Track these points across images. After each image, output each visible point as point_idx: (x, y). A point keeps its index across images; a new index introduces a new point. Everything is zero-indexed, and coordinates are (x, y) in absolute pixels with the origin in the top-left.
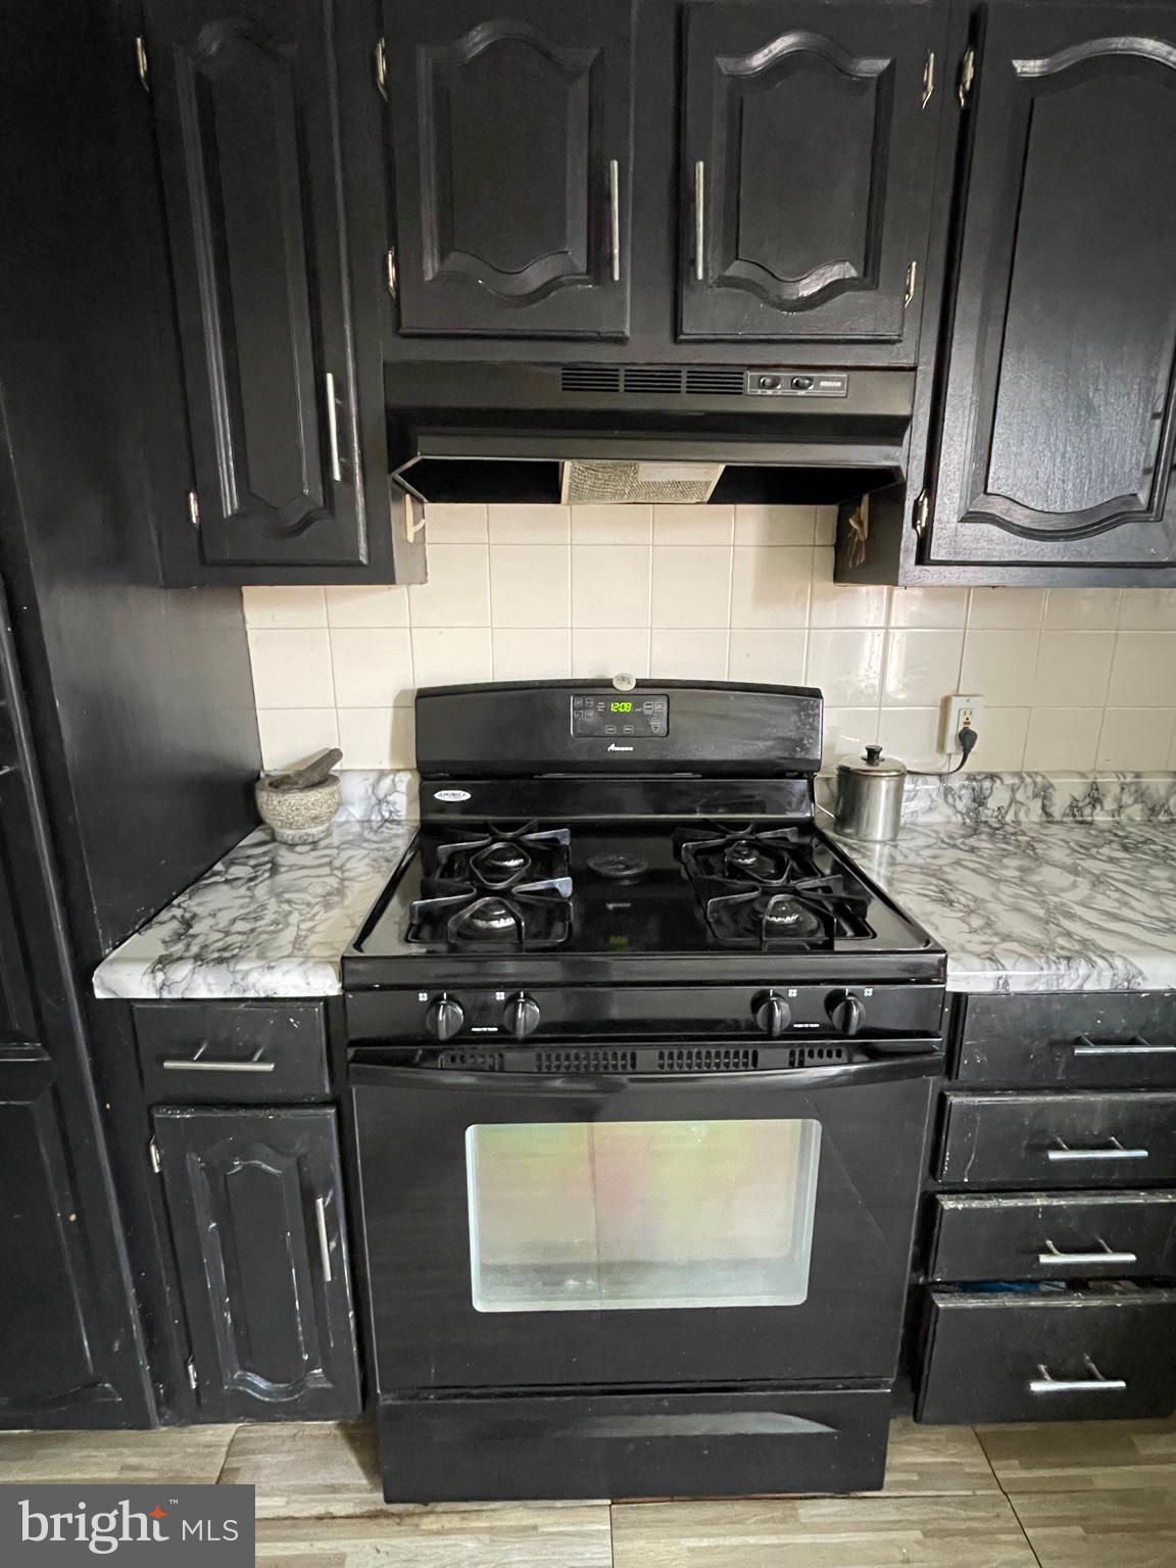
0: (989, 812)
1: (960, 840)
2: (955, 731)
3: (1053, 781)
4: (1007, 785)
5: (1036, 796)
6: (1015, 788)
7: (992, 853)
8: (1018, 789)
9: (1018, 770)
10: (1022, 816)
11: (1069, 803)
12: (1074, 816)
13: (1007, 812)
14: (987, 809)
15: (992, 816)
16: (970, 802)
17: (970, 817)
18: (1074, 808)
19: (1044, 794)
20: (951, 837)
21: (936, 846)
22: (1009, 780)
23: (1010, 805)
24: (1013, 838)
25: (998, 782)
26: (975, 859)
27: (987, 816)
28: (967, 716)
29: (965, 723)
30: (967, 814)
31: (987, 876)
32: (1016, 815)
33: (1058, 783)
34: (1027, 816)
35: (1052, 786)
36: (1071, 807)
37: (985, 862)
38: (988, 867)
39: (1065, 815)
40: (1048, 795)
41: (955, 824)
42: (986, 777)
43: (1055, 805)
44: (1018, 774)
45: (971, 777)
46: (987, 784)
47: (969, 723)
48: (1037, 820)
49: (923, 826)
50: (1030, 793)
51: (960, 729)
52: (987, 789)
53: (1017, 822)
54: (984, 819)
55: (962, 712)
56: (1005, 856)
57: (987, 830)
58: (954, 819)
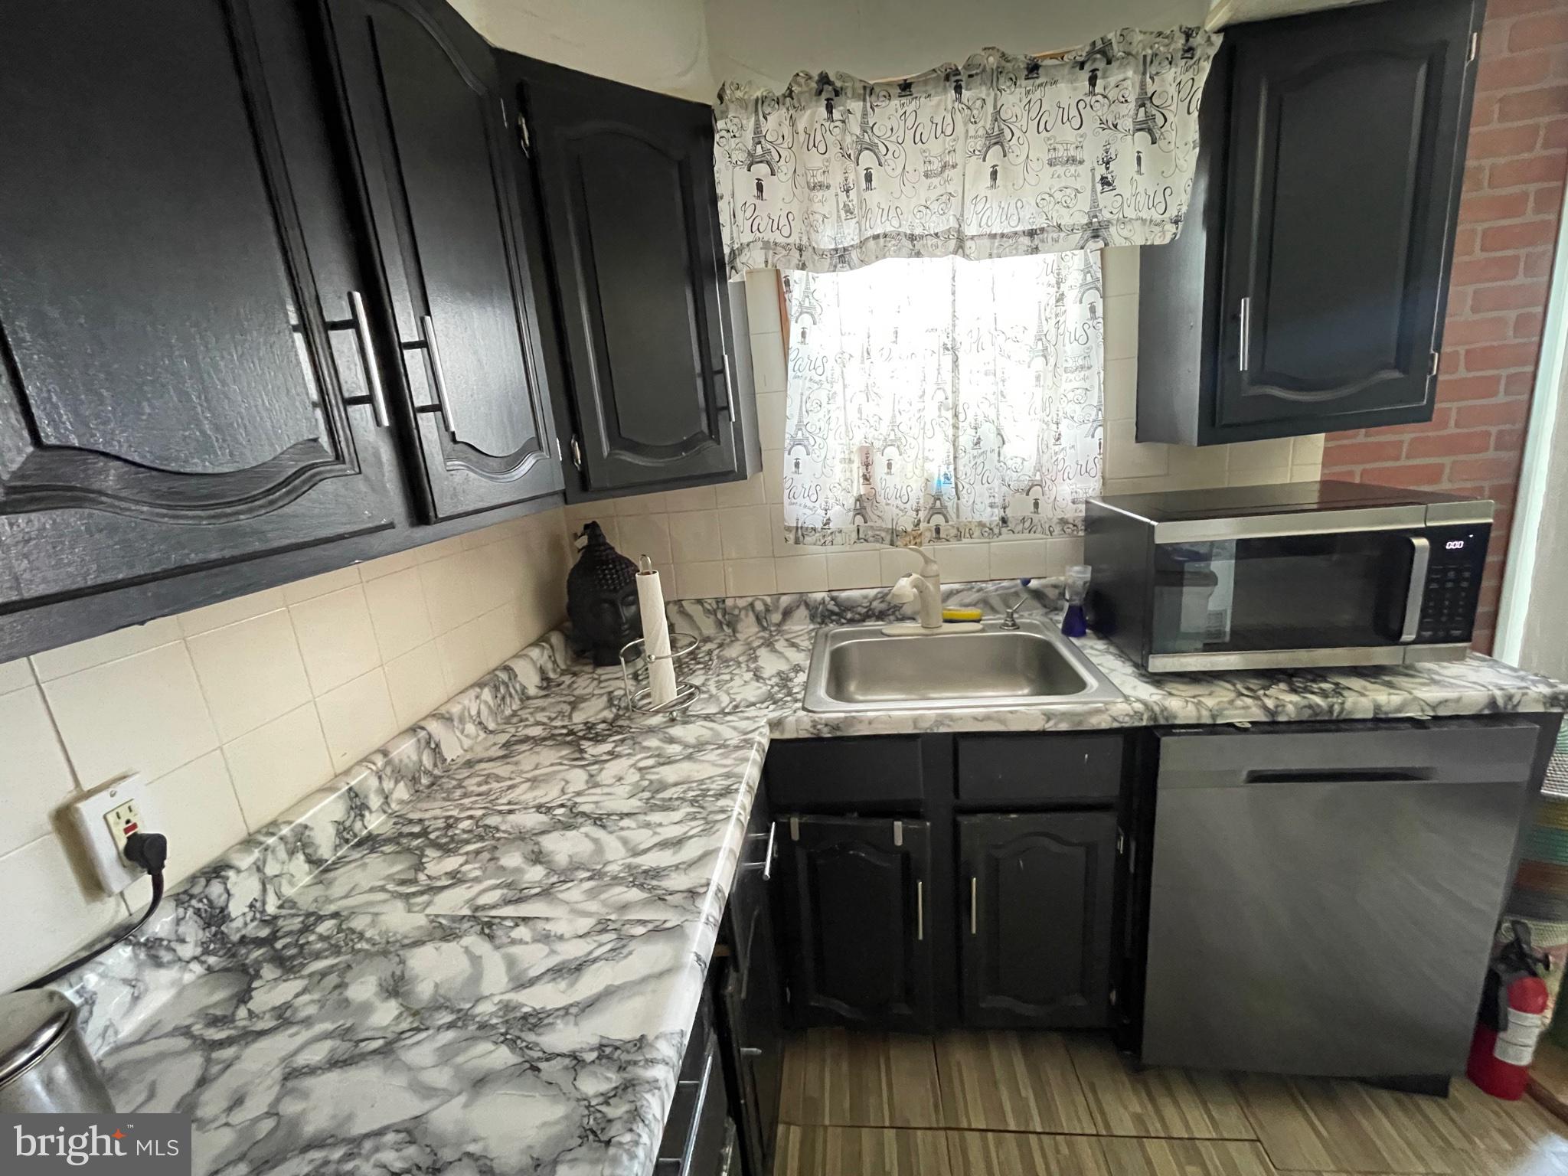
0: (239, 923)
1: (242, 1012)
2: (114, 852)
3: (301, 820)
4: (249, 869)
5: (291, 853)
6: (260, 863)
7: (316, 996)
8: (265, 862)
9: (242, 835)
10: (288, 891)
11: (334, 832)
12: (347, 841)
13: (264, 903)
14: (232, 920)
15: (246, 924)
16: (201, 932)
17: (214, 953)
18: (343, 831)
19: (301, 843)
20: (215, 1022)
21: (215, 1069)
22: (245, 861)
23: (264, 890)
24: (312, 938)
25: (231, 873)
26: (306, 1035)
27: (238, 930)
28: (125, 817)
29: (126, 831)
30: (206, 952)
31: (364, 1056)
32: (278, 895)
33: (309, 818)
34: (292, 884)
35: (306, 827)
36: (339, 833)
37: (328, 1026)
38: (344, 1033)
39: (337, 847)
40: (307, 840)
41: (193, 984)
42: (208, 881)
43: (319, 846)
44: (249, 842)
45: (182, 898)
46: (216, 889)
47: (135, 826)
48: (307, 880)
49: (140, 1042)
50: (282, 853)
51: (122, 842)
52: (220, 896)
53: (286, 903)
54: (235, 938)
55: (112, 818)
56: (342, 986)
57: (257, 953)
58: (188, 977)
